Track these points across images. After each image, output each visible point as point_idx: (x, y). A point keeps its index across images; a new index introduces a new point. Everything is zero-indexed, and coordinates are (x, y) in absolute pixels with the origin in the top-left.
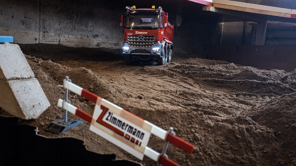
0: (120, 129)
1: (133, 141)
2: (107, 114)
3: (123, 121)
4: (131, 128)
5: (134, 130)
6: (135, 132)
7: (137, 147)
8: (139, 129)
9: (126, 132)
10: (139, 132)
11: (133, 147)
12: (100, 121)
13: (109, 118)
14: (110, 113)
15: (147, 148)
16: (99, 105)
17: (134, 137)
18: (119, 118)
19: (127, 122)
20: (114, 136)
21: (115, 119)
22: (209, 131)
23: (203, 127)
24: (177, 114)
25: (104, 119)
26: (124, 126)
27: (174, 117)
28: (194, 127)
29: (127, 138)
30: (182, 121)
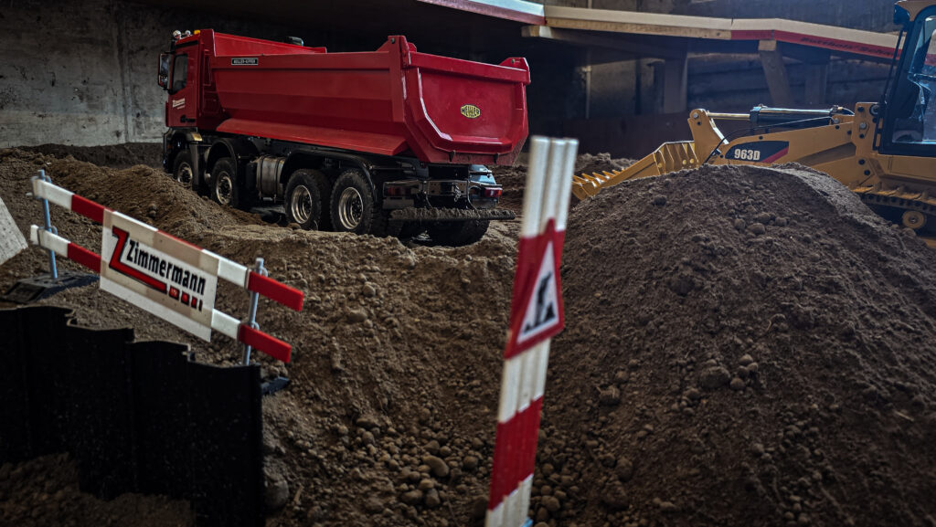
0: (157, 276)
1: (185, 299)
2: (128, 246)
3: (162, 256)
4: (178, 270)
5: (184, 276)
6: (186, 279)
7: (195, 312)
8: (193, 270)
9: (169, 283)
10: (195, 277)
11: (187, 315)
12: (116, 264)
13: (133, 255)
14: (132, 243)
15: (215, 312)
16: (108, 227)
17: (187, 290)
18: (151, 251)
19: (168, 259)
20: (148, 296)
21: (144, 254)
22: (404, 274)
23: (392, 268)
24: (332, 246)
25: (124, 260)
26: (164, 268)
27: (323, 251)
28: (369, 268)
29: (174, 295)
30: (343, 260)
